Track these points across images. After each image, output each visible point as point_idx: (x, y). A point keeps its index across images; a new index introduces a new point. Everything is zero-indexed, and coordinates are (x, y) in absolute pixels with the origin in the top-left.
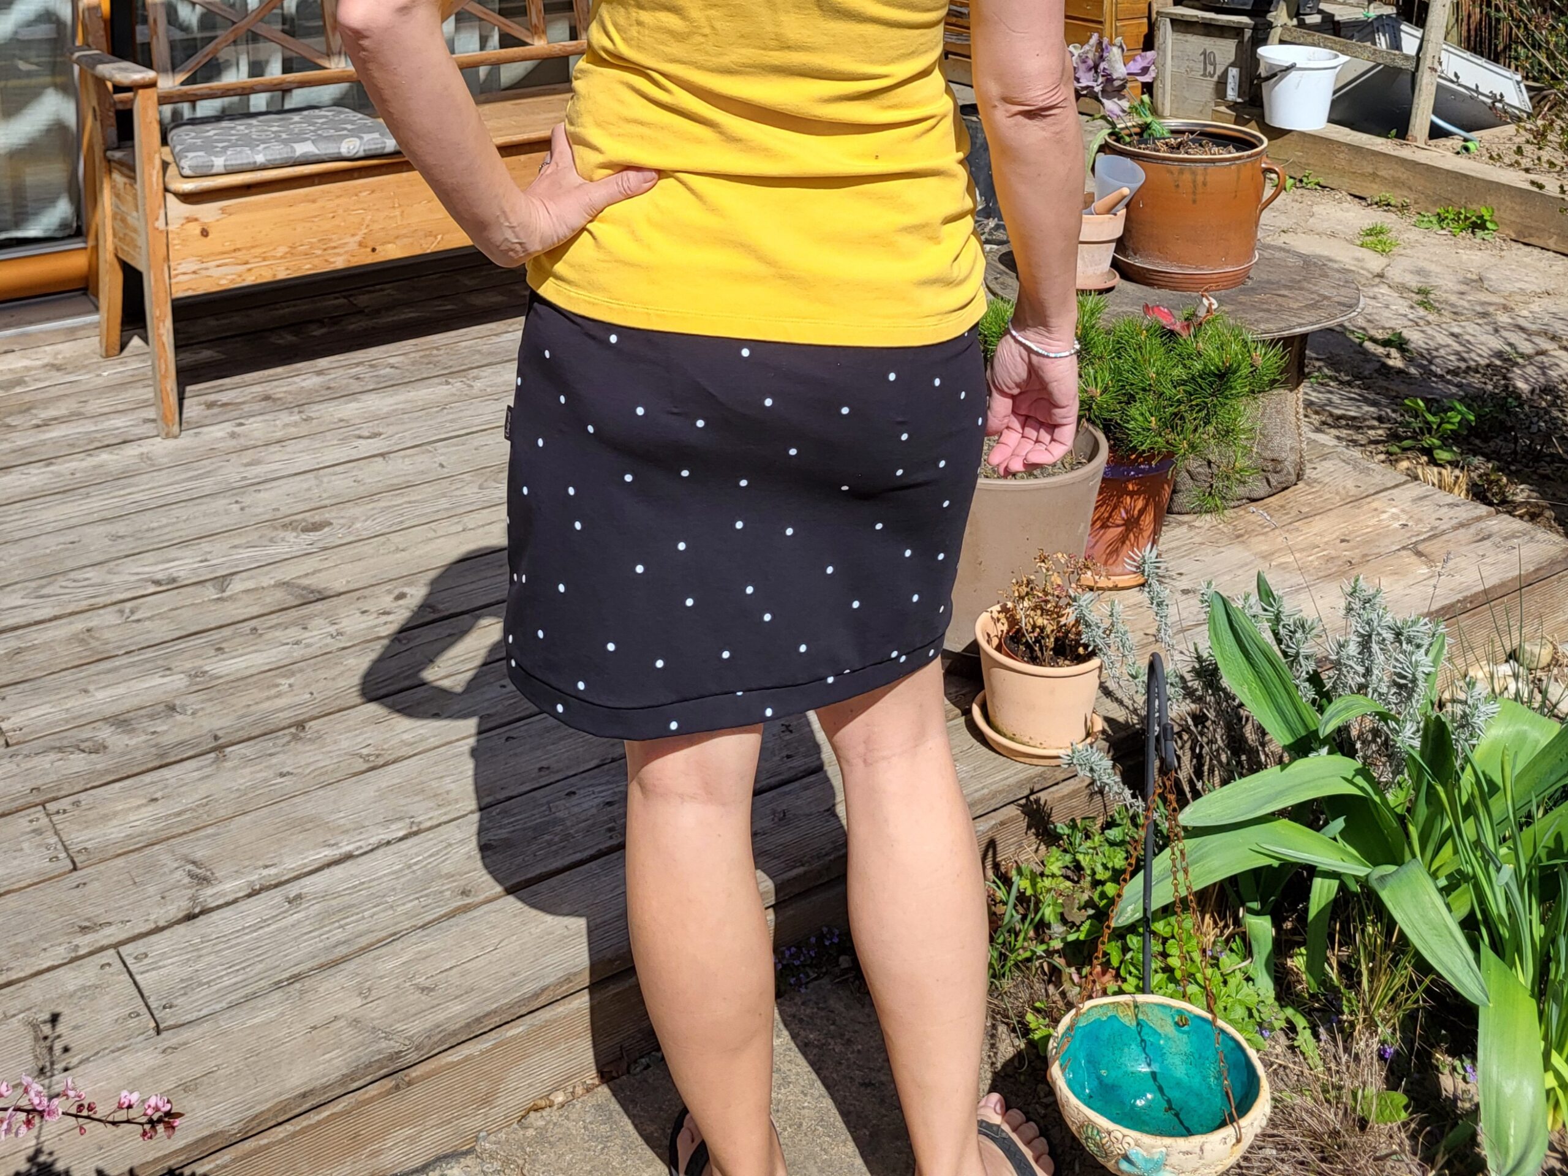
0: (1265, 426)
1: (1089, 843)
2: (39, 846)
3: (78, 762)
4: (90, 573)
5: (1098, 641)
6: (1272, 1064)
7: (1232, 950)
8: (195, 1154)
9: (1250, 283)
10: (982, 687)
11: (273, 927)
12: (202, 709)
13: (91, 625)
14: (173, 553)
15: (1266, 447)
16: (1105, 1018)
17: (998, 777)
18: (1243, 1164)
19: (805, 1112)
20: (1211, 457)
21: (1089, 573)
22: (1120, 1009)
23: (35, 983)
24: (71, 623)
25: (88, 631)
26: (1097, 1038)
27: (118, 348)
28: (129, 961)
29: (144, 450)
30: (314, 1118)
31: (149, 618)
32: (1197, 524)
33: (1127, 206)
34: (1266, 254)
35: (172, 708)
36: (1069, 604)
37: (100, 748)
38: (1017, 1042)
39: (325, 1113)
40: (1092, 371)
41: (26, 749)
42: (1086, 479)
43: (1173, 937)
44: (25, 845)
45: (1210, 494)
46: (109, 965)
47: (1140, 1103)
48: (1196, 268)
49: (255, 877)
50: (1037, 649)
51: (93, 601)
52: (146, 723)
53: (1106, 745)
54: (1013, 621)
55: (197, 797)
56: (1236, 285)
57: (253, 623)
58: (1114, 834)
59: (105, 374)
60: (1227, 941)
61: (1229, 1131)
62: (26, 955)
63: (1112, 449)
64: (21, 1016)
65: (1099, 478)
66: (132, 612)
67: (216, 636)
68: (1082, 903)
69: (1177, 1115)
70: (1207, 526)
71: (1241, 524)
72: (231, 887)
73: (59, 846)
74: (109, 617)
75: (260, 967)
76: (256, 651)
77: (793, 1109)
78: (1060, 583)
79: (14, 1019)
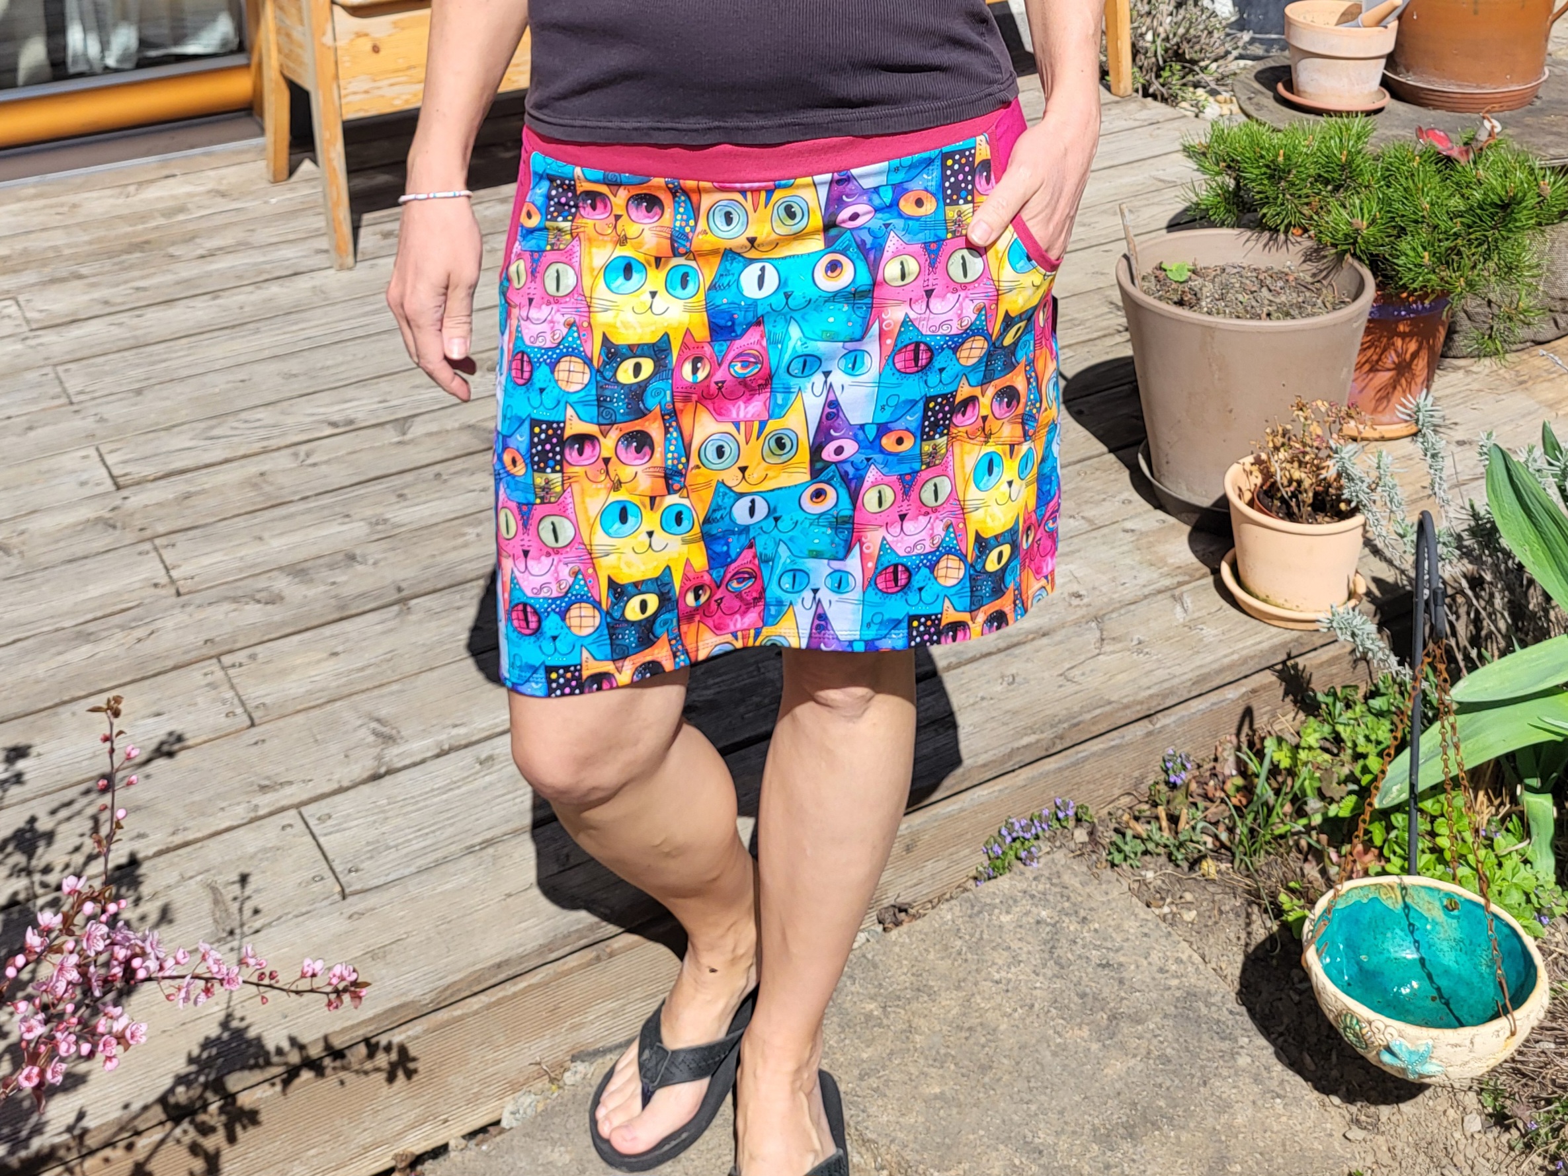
0: (1553, 262)
1: (1350, 714)
2: (214, 701)
3: (253, 613)
4: (261, 414)
5: (1362, 496)
6: (1551, 953)
7: (1508, 830)
8: (386, 1024)
9: (1538, 103)
10: (1233, 546)
11: (464, 789)
12: (385, 559)
13: (264, 468)
14: (350, 392)
15: (1554, 285)
16: (1365, 901)
17: (1250, 642)
18: (1518, 1058)
19: (1037, 993)
20: (1491, 296)
21: (1352, 423)
22: (1383, 891)
23: (211, 843)
24: (242, 466)
25: (262, 474)
26: (1357, 921)
27: (286, 172)
28: (312, 822)
29: (316, 282)
30: (510, 989)
31: (327, 462)
32: (1474, 369)
33: (1400, 18)
34: (1557, 71)
35: (352, 558)
36: (1329, 456)
37: (275, 599)
38: (1269, 924)
39: (522, 984)
40: (1357, 202)
41: (198, 598)
42: (1350, 320)
43: (1442, 815)
44: (200, 700)
45: (1490, 337)
46: (290, 826)
47: (1405, 991)
48: (1478, 87)
49: (445, 737)
50: (1293, 503)
51: (265, 443)
52: (325, 573)
53: (1372, 608)
54: (1267, 474)
55: (381, 651)
56: (1522, 105)
57: (437, 468)
58: (1377, 703)
59: (273, 201)
60: (1503, 820)
61: (1502, 1023)
62: (203, 814)
63: (1379, 287)
64: (199, 878)
65: (1366, 317)
66: (308, 455)
67: (397, 481)
68: (1342, 777)
69: (1447, 1004)
70: (1487, 371)
71: (1524, 369)
72: (418, 746)
73: (236, 701)
74: (283, 460)
75: (450, 831)
76: (440, 498)
77: (1024, 990)
78: (1319, 432)
79: (192, 882)
